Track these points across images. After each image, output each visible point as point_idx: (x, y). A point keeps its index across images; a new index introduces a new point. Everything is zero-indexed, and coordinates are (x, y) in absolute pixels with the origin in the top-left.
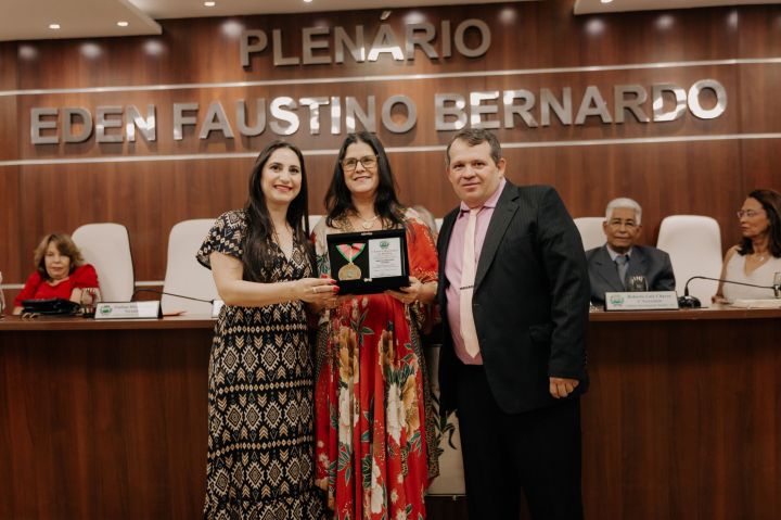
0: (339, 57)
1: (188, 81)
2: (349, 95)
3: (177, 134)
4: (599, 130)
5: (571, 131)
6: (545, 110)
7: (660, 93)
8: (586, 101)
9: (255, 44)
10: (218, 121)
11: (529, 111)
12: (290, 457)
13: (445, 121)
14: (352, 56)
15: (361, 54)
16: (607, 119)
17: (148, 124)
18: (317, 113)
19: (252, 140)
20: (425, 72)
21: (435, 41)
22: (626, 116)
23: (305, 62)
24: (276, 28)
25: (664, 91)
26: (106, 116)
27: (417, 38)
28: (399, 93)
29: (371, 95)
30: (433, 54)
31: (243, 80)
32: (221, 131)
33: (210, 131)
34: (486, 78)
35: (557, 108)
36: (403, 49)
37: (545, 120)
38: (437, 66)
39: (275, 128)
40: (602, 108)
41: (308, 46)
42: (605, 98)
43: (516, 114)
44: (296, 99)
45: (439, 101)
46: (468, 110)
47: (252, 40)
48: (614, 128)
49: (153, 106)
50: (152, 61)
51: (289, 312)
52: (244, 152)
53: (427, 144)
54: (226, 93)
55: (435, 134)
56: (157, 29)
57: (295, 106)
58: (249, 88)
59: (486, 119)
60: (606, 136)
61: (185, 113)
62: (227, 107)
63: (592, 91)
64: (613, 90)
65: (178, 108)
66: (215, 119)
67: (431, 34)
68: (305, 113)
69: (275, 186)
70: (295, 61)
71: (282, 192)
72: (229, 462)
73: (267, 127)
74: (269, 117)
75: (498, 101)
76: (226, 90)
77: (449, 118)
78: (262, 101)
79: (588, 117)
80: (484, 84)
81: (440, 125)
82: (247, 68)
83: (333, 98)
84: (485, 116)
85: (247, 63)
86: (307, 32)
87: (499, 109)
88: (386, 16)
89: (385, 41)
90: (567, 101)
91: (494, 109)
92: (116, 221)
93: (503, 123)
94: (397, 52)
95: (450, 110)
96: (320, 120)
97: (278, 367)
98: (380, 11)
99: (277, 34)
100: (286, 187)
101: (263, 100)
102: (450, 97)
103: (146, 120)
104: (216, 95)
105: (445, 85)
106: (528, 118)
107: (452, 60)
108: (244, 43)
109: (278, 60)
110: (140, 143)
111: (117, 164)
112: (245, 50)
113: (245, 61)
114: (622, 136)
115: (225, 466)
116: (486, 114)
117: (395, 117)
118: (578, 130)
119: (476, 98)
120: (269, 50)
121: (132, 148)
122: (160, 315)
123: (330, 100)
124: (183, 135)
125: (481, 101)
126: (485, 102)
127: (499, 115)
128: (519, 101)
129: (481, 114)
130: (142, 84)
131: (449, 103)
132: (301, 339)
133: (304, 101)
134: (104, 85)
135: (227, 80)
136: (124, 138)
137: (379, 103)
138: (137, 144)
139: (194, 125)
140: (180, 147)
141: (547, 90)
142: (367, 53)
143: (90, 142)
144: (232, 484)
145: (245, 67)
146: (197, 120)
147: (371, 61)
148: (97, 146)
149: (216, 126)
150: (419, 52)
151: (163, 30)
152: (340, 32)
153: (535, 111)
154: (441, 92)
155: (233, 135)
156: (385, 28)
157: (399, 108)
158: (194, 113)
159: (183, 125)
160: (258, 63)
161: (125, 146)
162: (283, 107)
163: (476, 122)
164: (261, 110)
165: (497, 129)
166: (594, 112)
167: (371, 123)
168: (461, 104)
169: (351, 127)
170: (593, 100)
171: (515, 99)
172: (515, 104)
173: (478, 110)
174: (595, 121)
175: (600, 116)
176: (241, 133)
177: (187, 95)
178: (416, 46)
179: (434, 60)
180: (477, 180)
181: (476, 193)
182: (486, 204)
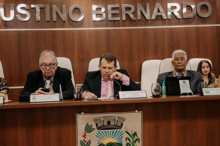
2: (54, 4)
4: (161, 22)
5: (150, 22)
6: (139, 13)
7: (185, 7)
8: (156, 10)
11: (132, 13)
16: (165, 17)
18: (39, 11)
19: (8, 23)
22: (172, 16)
25: (187, 6)
28: (76, 4)
29: (64, 4)
35: (144, 12)
37: (139, 18)
40: (162, 13)
42: (163, 8)
43: (127, 15)
44: (29, 5)
45: (94, 8)
46: (106, 12)
48: (167, 21)
52: (4, 28)
53: (89, 27)
55: (92, 22)
57: (28, 8)
59: (114, 17)
60: (164, 24)
63: (158, 5)
64: (167, 5)
68: (32, 11)
74: (16, 12)
75: (119, 9)
77: (98, 16)
78: (12, 5)
79: (157, 16)
80: (113, 1)
81: (95, 18)
84: (114, 15)
87: (120, 12)
90: (148, 10)
91: (117, 12)
93: (121, 18)
95: (99, 12)
96: (40, 15)
102: (99, 6)
105: (96, 1)
106: (132, 16)
116: (114, 14)
117: (75, 14)
118: (152, 22)
119: (110, 7)
123: (45, 6)
125: (112, 8)
126: (113, 9)
127: (120, 15)
128: (128, 9)
129: (112, 14)
131: (99, 9)
133: (32, 6)
137: (68, 8)
141: (140, 4)
153: (135, 13)
154: (95, 4)
157: (77, 10)
162: (22, 8)
163: (110, 17)
164: (12, 10)
165: (119, 20)
166: (159, 14)
167: (64, 17)
168: (103, 10)
169: (55, 18)
170: (158, 9)
171: (126, 8)
172: (126, 10)
173: (110, 12)
174: (159, 18)
175: (161, 16)
176: (2, 20)
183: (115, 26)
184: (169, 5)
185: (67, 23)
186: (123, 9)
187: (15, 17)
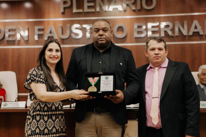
0: (98, 9)
1: (41, 18)
3: (36, 38)
4: (198, 38)
5: (187, 38)
6: (177, 30)
8: (193, 26)
13: (138, 34)
14: (102, 9)
15: (106, 8)
16: (201, 33)
17: (25, 34)
18: (89, 31)
19: (64, 40)
20: (131, 15)
21: (135, 3)
23: (85, 11)
26: (9, 31)
27: (128, 2)
28: (120, 23)
30: (134, 8)
31: (61, 18)
32: (52, 37)
33: (49, 37)
34: (154, 18)
35: (182, 29)
36: (122, 6)
37: (177, 34)
38: (135, 13)
39: (73, 36)
40: (199, 29)
41: (86, 5)
42: (201, 25)
44: (81, 25)
45: (136, 26)
46: (147, 30)
47: (65, 3)
48: (204, 37)
49: (27, 27)
50: (27, 10)
51: (58, 107)
53: (131, 43)
54: (55, 23)
55: (134, 39)
57: (81, 28)
58: (63, 21)
60: (201, 39)
61: (39, 30)
62: (55, 28)
63: (196, 23)
64: (204, 22)
65: (37, 28)
66: (51, 32)
67: (133, 1)
68: (84, 30)
69: (51, 58)
70: (81, 11)
71: (54, 60)
73: (70, 36)
74: (71, 32)
75: (158, 26)
76: (55, 22)
77: (139, 33)
79: (194, 33)
80: (153, 20)
81: (136, 35)
82: (63, 13)
84: (153, 32)
87: (159, 29)
89: (115, 3)
90: (186, 26)
91: (157, 29)
92: (12, 70)
93: (160, 35)
94: (120, 8)
95: (140, 30)
96: (90, 33)
99: (75, 1)
100: (54, 57)
101: (68, 25)
102: (140, 24)
103: (24, 32)
104: (51, 23)
105: (138, 20)
106: (170, 33)
107: (141, 11)
108: (62, 3)
110: (22, 41)
111: (13, 49)
112: (62, 7)
113: (62, 11)
117: (119, 32)
118: (190, 38)
119: (150, 25)
120: (71, 7)
121: (19, 43)
122: (26, 107)
124: (39, 38)
126: (153, 27)
127: (159, 32)
128: (167, 26)
130: (23, 19)
131: (140, 27)
133: (84, 26)
134: (9, 19)
135: (55, 17)
136: (16, 39)
137: (113, 27)
138: (21, 42)
139: (43, 34)
140: (37, 43)
141: (178, 22)
143: (3, 40)
147: (110, 11)
148: (5, 42)
149: (51, 35)
150: (128, 7)
153: (173, 30)
154: (137, 22)
155: (57, 39)
157: (120, 29)
158: (43, 30)
159: (39, 35)
160: (67, 11)
161: (16, 42)
162: (76, 28)
164: (68, 29)
166: (196, 30)
168: (144, 27)
170: (196, 26)
173: (151, 30)
174: (197, 34)
175: (199, 32)
176: (60, 38)
177: (40, 23)
178: (127, 5)
179: (134, 11)
180: (160, 55)
181: (159, 60)
182: (162, 66)
186: (162, 27)
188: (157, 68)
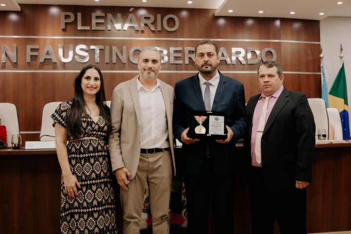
0: (109, 27)
1: (34, 35)
2: (114, 45)
3: (28, 60)
4: (225, 67)
7: (250, 52)
8: (220, 54)
9: (68, 19)
10: (49, 55)
12: (99, 216)
14: (115, 28)
15: (119, 26)
16: (229, 62)
17: (13, 54)
18: (98, 53)
19: (66, 64)
20: (149, 37)
21: (154, 23)
22: (236, 62)
23: (93, 29)
24: (79, 12)
25: (252, 52)
27: (146, 21)
28: (137, 46)
29: (125, 46)
31: (62, 36)
32: (51, 59)
33: (45, 60)
34: (176, 41)
36: (139, 26)
38: (154, 35)
39: (78, 59)
40: (226, 57)
41: (94, 21)
42: (228, 53)
43: (190, 58)
44: (88, 46)
46: (169, 55)
47: (67, 17)
48: (231, 66)
49: (15, 45)
51: (97, 147)
52: (62, 70)
56: (19, 9)
57: (88, 50)
58: (64, 40)
59: (177, 60)
60: (228, 70)
61: (32, 50)
62: (54, 48)
63: (222, 50)
64: (231, 50)
65: (29, 47)
66: (48, 53)
67: (152, 19)
68: (92, 52)
69: (88, 87)
70: (88, 28)
71: (91, 90)
72: (68, 218)
74: (75, 54)
75: (182, 52)
76: (53, 40)
78: (71, 46)
79: (221, 61)
80: (176, 44)
82: (64, 30)
83: (106, 47)
84: (176, 58)
85: (64, 28)
86: (94, 15)
87: (182, 55)
88: (131, 10)
89: (131, 21)
91: (180, 55)
93: (184, 62)
94: (137, 26)
96: (99, 56)
97: (91, 173)
98: (129, 8)
99: (79, 15)
100: (92, 87)
102: (161, 49)
104: (48, 42)
105: (158, 43)
107: (162, 32)
108: (63, 17)
109: (80, 27)
110: (9, 64)
112: (63, 21)
113: (63, 26)
114: (234, 69)
115: (66, 220)
116: (176, 57)
117: (135, 56)
119: (172, 49)
120: (75, 22)
121: (4, 66)
123: (104, 47)
124: (31, 60)
125: (174, 51)
126: (176, 52)
127: (182, 58)
128: (191, 52)
129: (174, 57)
130: (10, 35)
132: (104, 159)
133: (92, 47)
135: (54, 35)
137: (128, 50)
138: (7, 64)
139: (37, 56)
140: (29, 66)
142: (123, 26)
144: (70, 229)
145: (62, 29)
146: (39, 53)
147: (124, 30)
149: (48, 57)
150: (147, 27)
151: (21, 9)
152: (110, 16)
154: (157, 46)
155: (56, 62)
156: (131, 16)
157: (137, 52)
158: (37, 50)
159: (31, 56)
160: (69, 27)
161: (1, 65)
162: (81, 49)
163: (172, 61)
164: (71, 50)
165: (181, 64)
166: (223, 58)
167: (124, 59)
168: (165, 52)
169: (114, 60)
170: (223, 54)
171: (189, 51)
172: (189, 53)
173: (173, 55)
174: (224, 63)
175: (225, 61)
176: (61, 61)
177: (33, 41)
178: (146, 25)
179: (153, 32)
180: (270, 83)
181: (269, 89)
182: (273, 95)
183: (177, 70)
184: (234, 50)
185: (127, 65)
186: (186, 52)
187: (74, 58)
188: (267, 98)
